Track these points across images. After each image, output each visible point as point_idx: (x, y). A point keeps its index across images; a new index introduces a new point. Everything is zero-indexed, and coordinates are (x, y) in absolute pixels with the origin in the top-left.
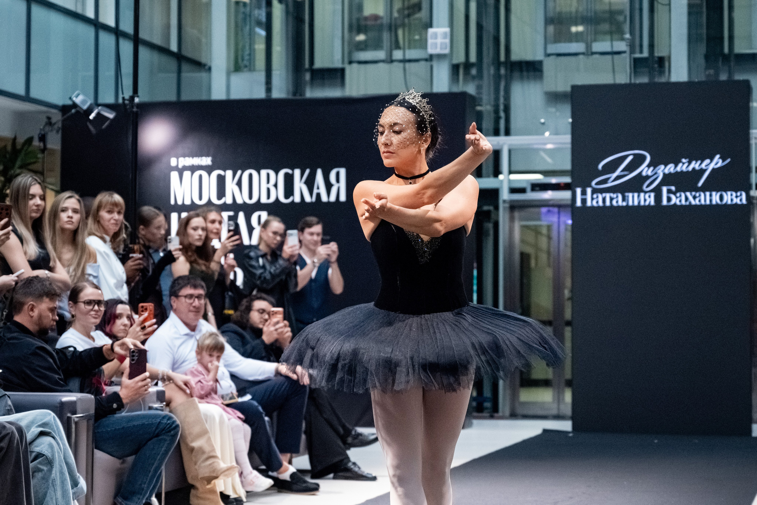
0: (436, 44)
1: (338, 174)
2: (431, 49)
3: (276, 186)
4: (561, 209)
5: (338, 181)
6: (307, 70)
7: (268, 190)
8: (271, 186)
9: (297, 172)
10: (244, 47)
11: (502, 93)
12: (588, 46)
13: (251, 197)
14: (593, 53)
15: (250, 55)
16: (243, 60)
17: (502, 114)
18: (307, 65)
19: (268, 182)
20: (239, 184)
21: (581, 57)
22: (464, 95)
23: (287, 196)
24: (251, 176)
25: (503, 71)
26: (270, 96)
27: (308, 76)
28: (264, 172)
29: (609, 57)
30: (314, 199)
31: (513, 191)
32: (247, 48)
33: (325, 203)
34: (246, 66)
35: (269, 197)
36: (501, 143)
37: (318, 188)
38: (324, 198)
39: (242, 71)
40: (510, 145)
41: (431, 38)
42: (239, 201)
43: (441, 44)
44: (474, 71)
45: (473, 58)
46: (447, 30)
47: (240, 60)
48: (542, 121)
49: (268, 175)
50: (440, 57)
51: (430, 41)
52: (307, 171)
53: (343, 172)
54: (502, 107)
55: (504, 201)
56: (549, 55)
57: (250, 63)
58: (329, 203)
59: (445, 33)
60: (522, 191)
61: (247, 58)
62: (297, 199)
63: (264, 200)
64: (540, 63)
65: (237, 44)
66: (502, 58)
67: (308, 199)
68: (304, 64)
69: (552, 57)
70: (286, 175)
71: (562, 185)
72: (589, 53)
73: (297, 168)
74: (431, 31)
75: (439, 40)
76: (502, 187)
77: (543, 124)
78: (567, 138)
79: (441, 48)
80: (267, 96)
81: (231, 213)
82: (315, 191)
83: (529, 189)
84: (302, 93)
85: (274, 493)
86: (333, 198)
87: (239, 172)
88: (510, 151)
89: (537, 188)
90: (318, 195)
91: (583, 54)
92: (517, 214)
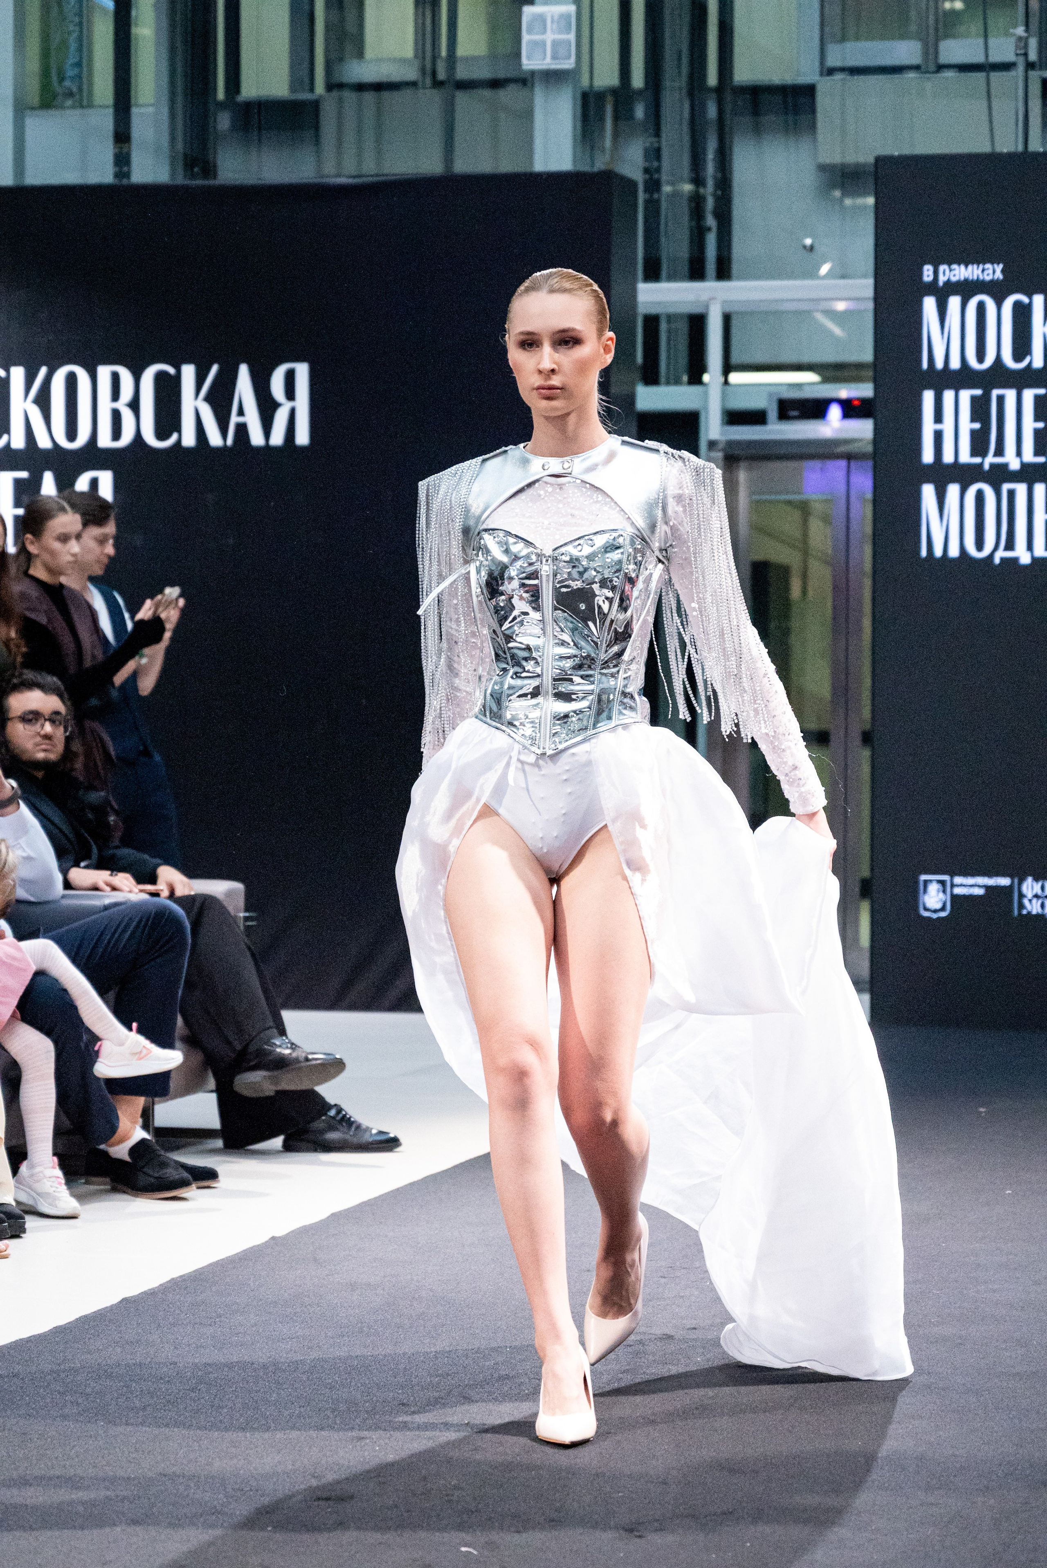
0: (543, 44)
1: (290, 378)
2: (529, 58)
3: (135, 405)
4: (853, 463)
5: (290, 394)
6: (221, 105)
7: (116, 416)
8: (121, 405)
9: (188, 372)
10: (64, 44)
11: (710, 168)
12: (931, 49)
13: (72, 434)
14: (940, 68)
15: (79, 64)
16: (61, 79)
17: (711, 221)
18: (221, 95)
19: (116, 395)
20: (43, 401)
21: (911, 75)
22: (608, 177)
23: (161, 434)
24: (72, 380)
25: (712, 111)
26: (128, 175)
27: (224, 121)
28: (104, 372)
29: (981, 76)
30: (230, 441)
31: (734, 417)
32: (73, 46)
33: (258, 449)
34: (71, 94)
35: (117, 434)
36: (704, 297)
37: (241, 412)
38: (257, 438)
39: (62, 107)
40: (724, 302)
41: (529, 32)
42: (43, 442)
43: (555, 44)
44: (640, 112)
45: (638, 80)
46: (572, 8)
47: (55, 78)
48: (808, 242)
49: (116, 378)
50: (553, 77)
51: (526, 38)
52: (215, 368)
53: (302, 371)
54: (710, 203)
55: (712, 444)
56: (831, 71)
57: (80, 89)
58: (268, 448)
59: (566, 17)
60: (757, 418)
61: (70, 73)
62: (189, 439)
63: (105, 441)
64: (809, 91)
65: (45, 38)
66: (712, 80)
67: (215, 439)
68: (215, 89)
69: (839, 77)
70: (161, 379)
71: (856, 403)
72: (932, 68)
73: (188, 362)
74: (528, 11)
75: (550, 37)
76: (706, 408)
77: (811, 248)
78: (866, 287)
79: (554, 57)
80: (117, 175)
81: (24, 475)
82: (234, 419)
83: (773, 414)
84: (209, 170)
85: (101, 1192)
86: (277, 438)
87: (43, 371)
88: (727, 319)
89: (795, 413)
90: (242, 429)
91: (917, 68)
92: (742, 476)
